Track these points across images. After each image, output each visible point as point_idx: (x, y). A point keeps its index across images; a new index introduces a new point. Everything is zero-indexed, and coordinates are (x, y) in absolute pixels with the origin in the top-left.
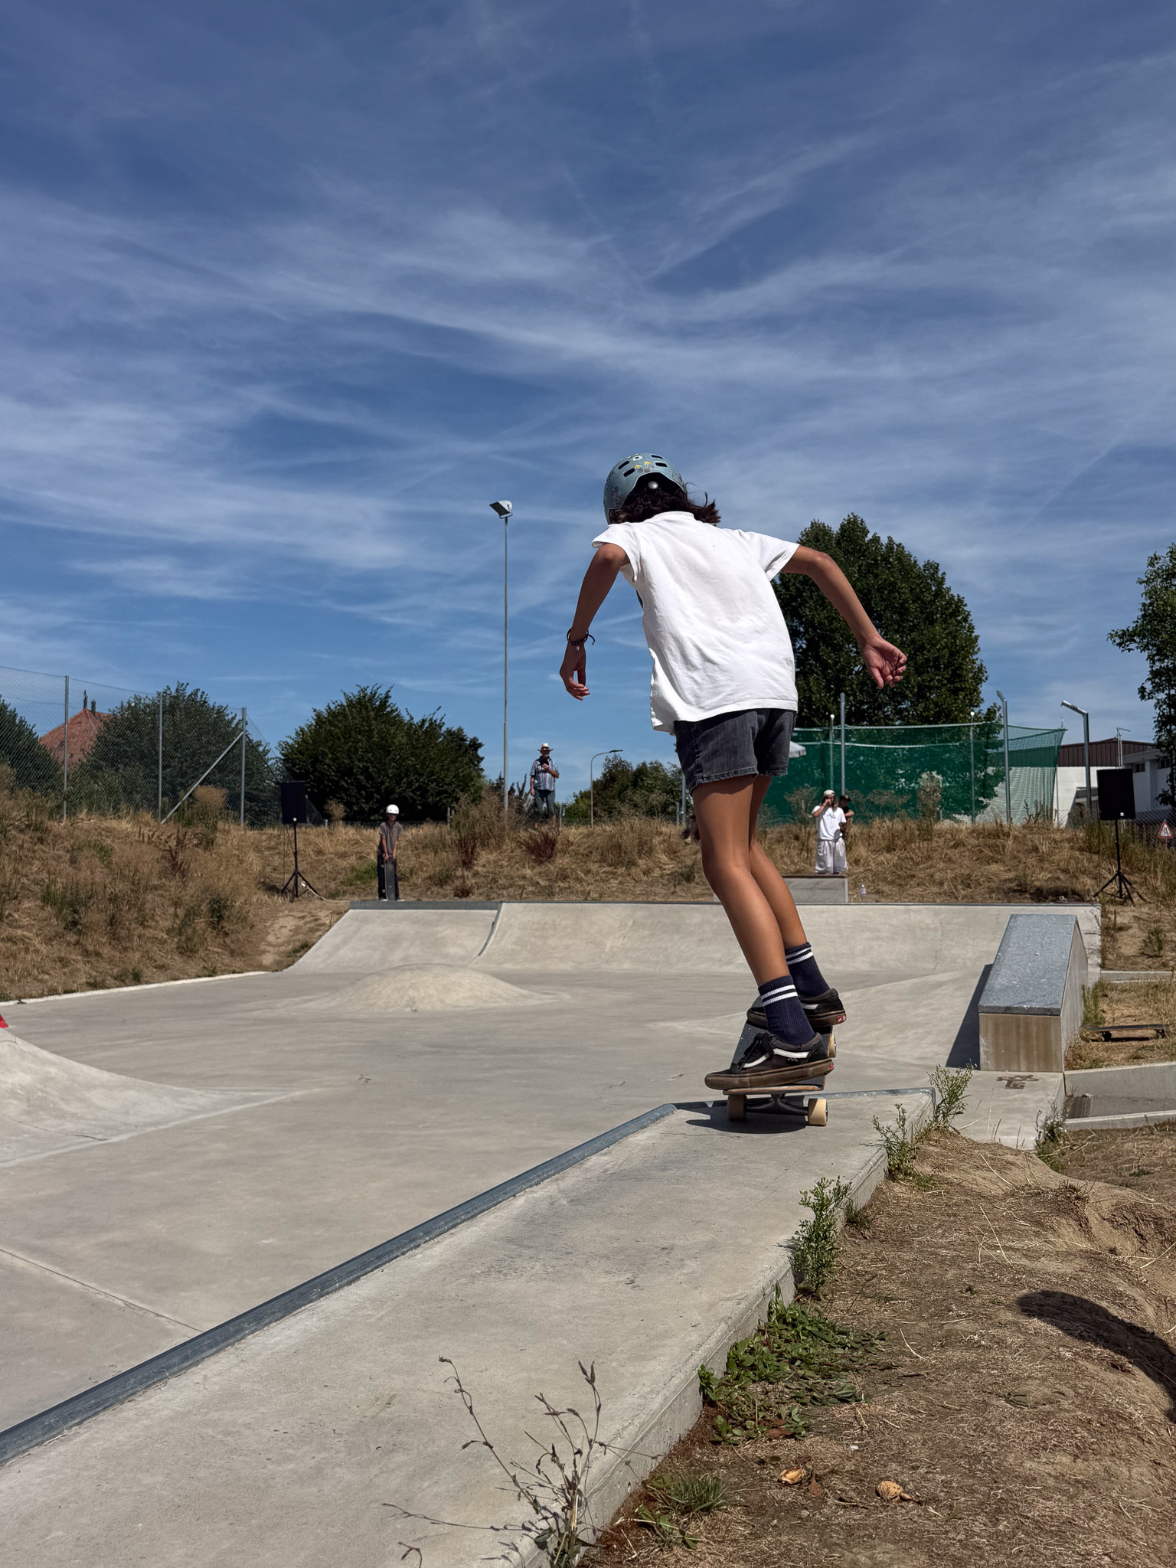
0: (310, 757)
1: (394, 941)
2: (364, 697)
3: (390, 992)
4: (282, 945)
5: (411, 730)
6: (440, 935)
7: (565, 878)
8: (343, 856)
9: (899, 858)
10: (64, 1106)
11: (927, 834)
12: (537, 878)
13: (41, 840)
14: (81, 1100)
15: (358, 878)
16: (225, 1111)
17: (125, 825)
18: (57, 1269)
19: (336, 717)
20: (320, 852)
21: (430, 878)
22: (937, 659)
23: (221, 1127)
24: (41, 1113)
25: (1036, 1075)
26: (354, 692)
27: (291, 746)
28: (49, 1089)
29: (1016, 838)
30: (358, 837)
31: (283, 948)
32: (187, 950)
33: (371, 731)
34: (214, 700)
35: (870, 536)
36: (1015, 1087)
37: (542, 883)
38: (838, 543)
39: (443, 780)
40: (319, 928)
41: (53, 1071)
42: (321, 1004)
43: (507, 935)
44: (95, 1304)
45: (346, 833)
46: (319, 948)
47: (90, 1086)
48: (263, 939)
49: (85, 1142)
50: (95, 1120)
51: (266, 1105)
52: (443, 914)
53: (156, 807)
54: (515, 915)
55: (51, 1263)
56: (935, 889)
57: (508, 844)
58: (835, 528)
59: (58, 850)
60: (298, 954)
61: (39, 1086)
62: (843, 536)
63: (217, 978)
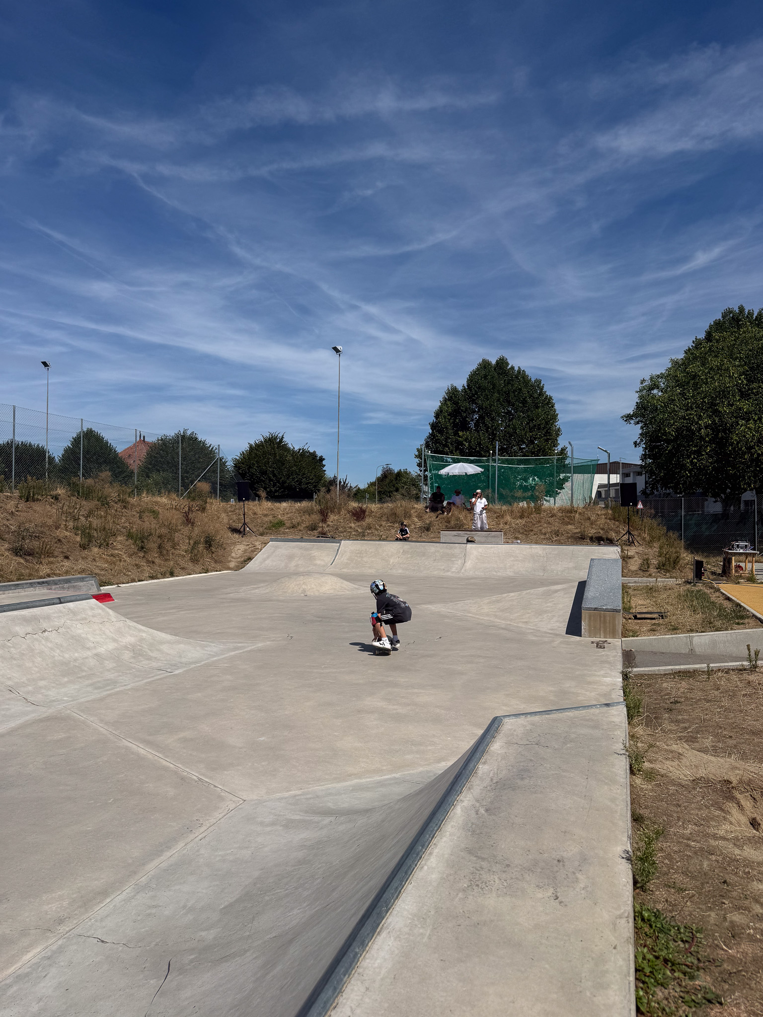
0: (247, 466)
1: (291, 558)
2: (272, 437)
3: (293, 586)
4: (239, 558)
5: (294, 453)
6: (313, 555)
7: (370, 528)
8: (266, 515)
9: (525, 522)
10: (151, 654)
11: (538, 510)
12: (357, 528)
13: (125, 507)
14: (158, 650)
15: (273, 526)
16: (226, 655)
17: (164, 500)
18: (160, 755)
19: (259, 447)
20: (255, 514)
21: (307, 527)
22: (539, 425)
23: (227, 665)
24: (140, 657)
25: (609, 640)
26: (267, 435)
27: (238, 460)
28: (143, 645)
29: (580, 514)
30: (273, 507)
31: (239, 560)
32: (195, 560)
33: (275, 454)
34: (200, 437)
35: (510, 366)
36: (601, 647)
37: (359, 530)
38: (495, 369)
39: (309, 477)
40: (256, 551)
41: (144, 635)
42: (261, 591)
43: (344, 555)
44: (183, 779)
45: (267, 505)
46: (256, 560)
47: (162, 642)
48: (230, 555)
49: (162, 674)
50: (166, 661)
51: (247, 651)
52: (314, 545)
53: (178, 491)
54: (348, 547)
55: (157, 751)
56: (543, 537)
57: (343, 512)
58: (494, 362)
59: (133, 512)
60: (246, 563)
61: (138, 643)
62: (497, 366)
63: (209, 574)
